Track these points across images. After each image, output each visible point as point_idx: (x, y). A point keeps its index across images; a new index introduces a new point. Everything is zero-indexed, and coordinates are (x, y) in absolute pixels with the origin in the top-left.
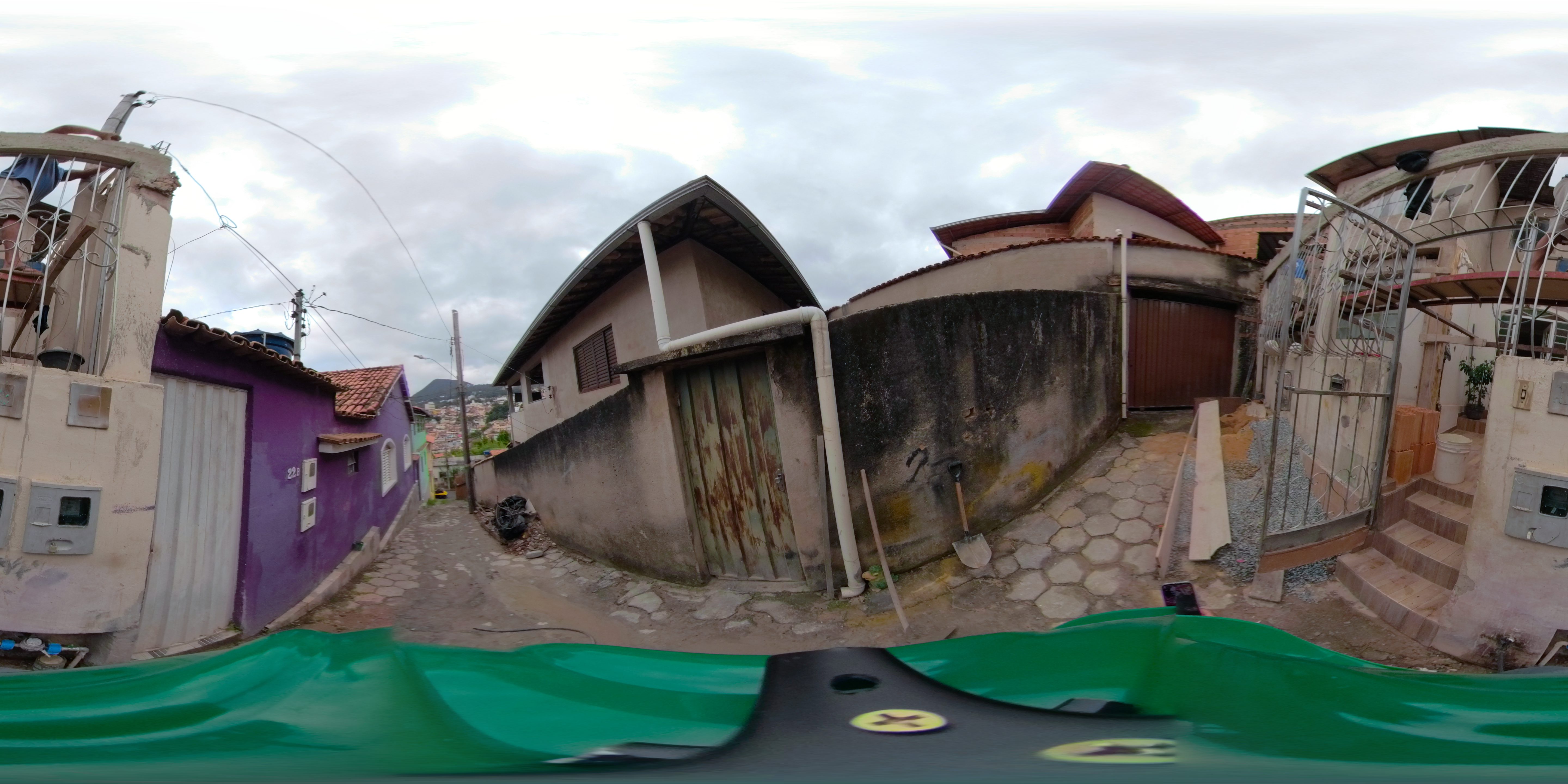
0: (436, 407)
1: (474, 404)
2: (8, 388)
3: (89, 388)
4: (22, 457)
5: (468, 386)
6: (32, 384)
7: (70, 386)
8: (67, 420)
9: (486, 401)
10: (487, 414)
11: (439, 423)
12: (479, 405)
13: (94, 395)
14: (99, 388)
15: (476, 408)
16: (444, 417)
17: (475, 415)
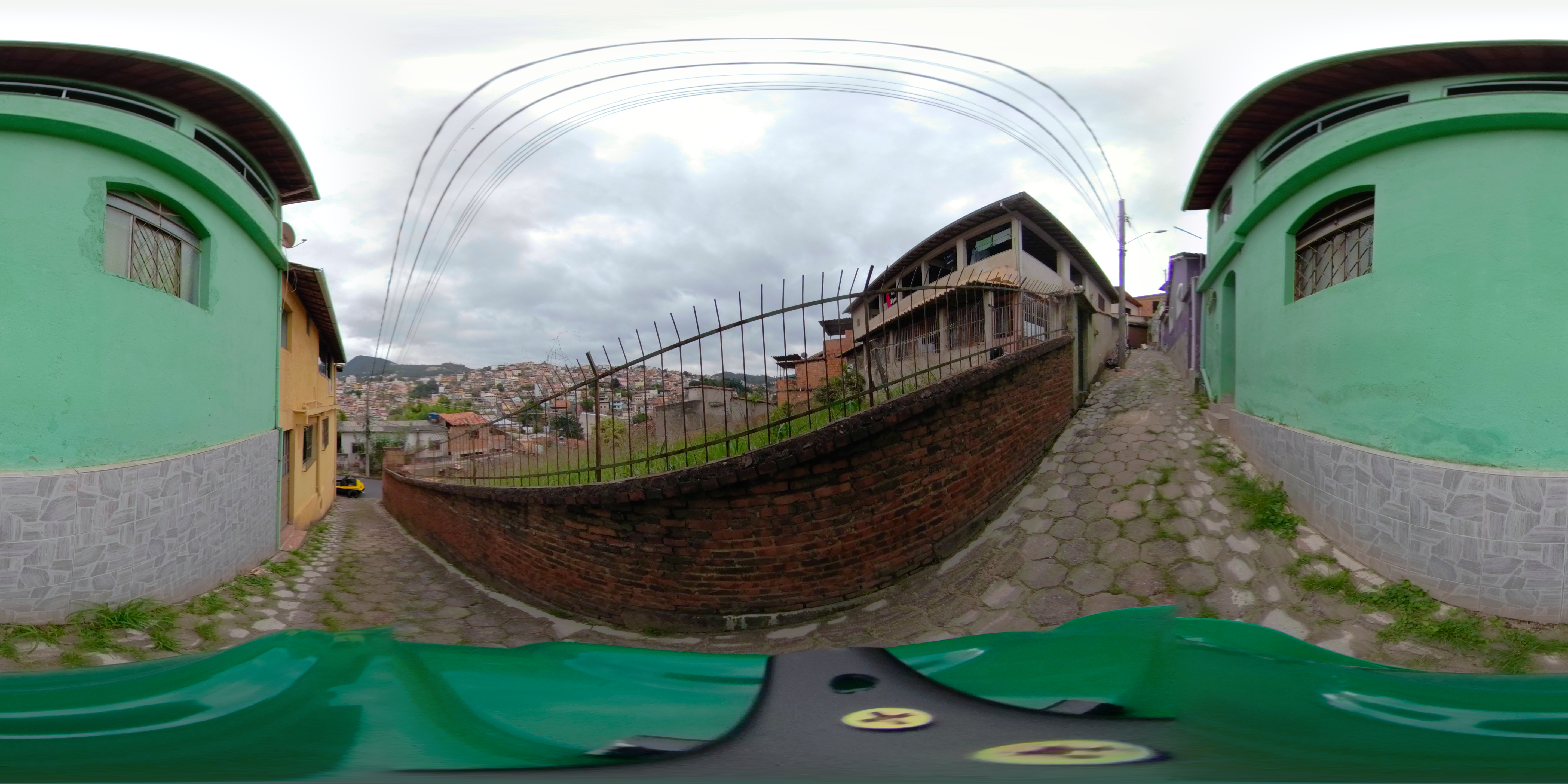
0: (358, 382)
1: (396, 382)
5: (391, 364)
9: (409, 380)
10: (409, 392)
11: (360, 398)
12: (402, 384)
15: (398, 386)
16: (364, 392)
17: (397, 392)
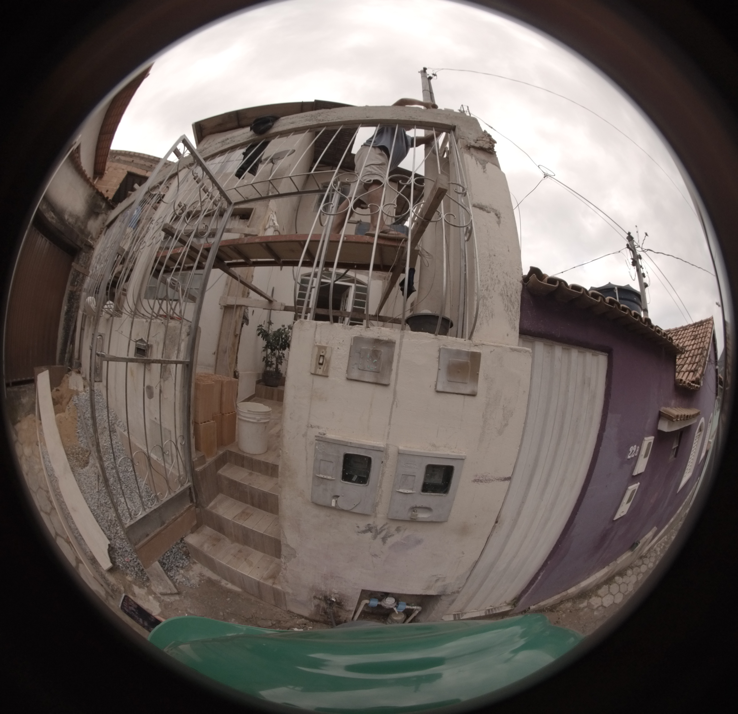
2: (375, 354)
3: (459, 353)
4: (390, 424)
6: (400, 349)
7: (440, 350)
8: (436, 386)
13: (463, 359)
14: (468, 352)
